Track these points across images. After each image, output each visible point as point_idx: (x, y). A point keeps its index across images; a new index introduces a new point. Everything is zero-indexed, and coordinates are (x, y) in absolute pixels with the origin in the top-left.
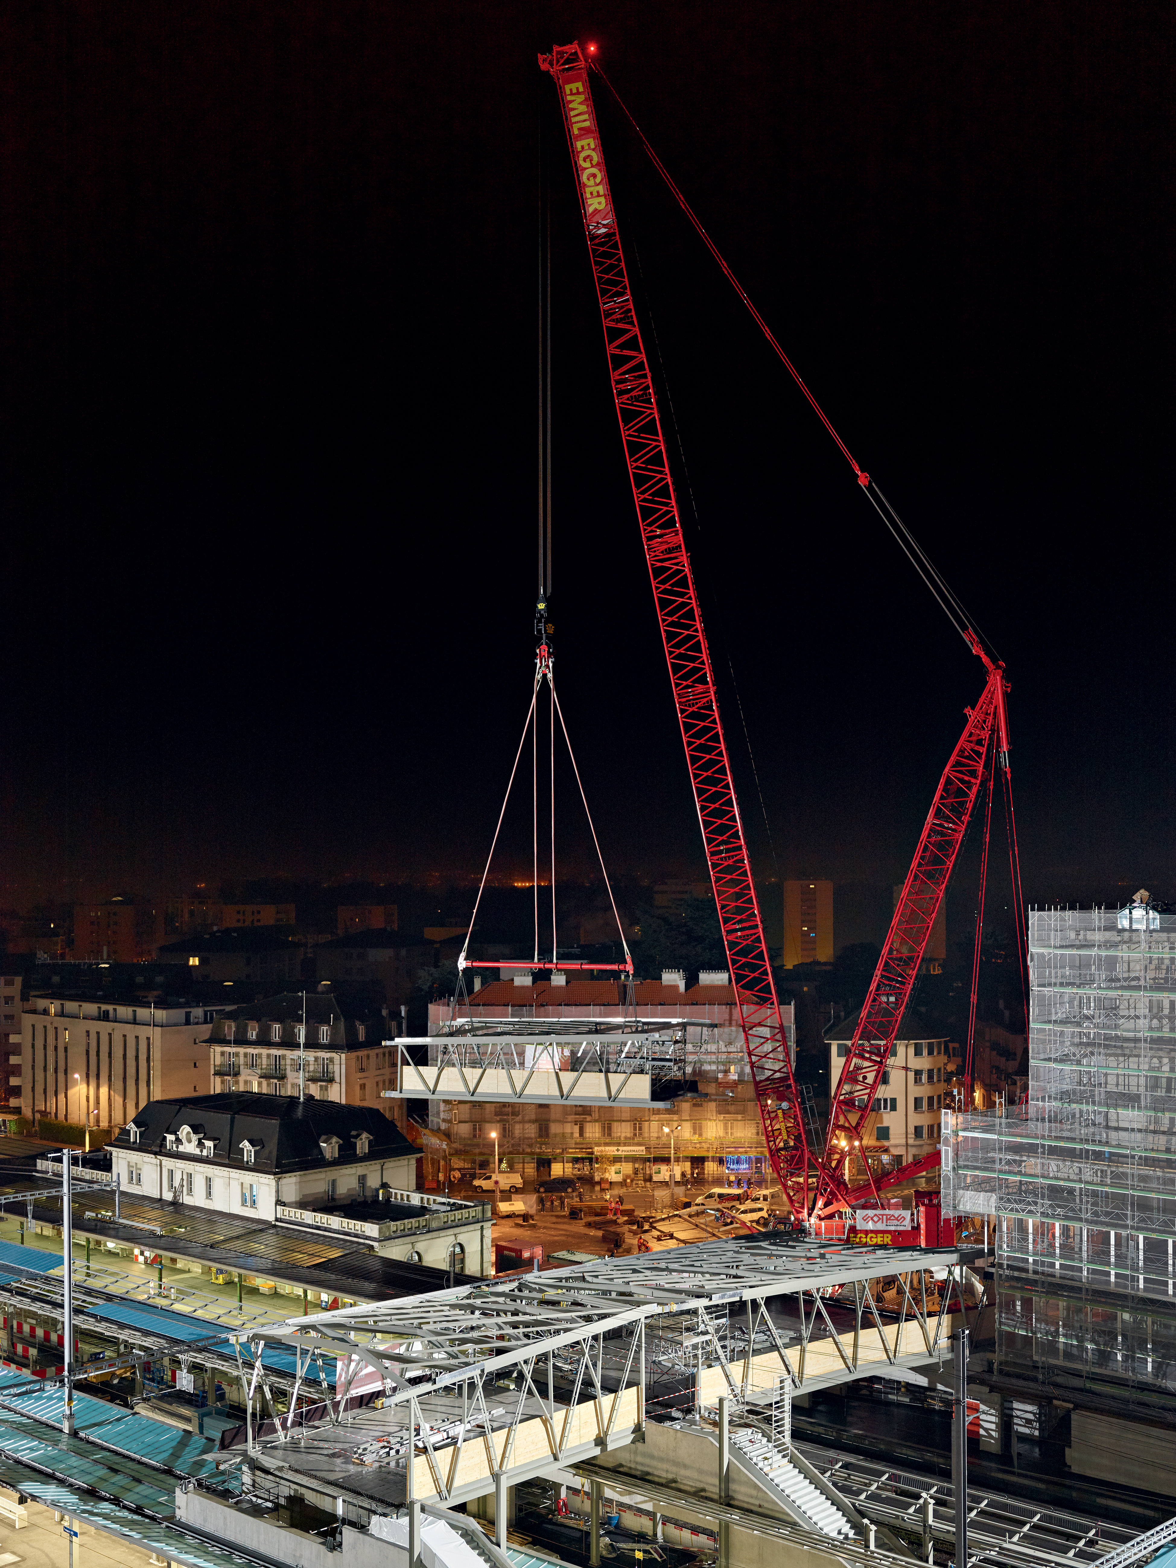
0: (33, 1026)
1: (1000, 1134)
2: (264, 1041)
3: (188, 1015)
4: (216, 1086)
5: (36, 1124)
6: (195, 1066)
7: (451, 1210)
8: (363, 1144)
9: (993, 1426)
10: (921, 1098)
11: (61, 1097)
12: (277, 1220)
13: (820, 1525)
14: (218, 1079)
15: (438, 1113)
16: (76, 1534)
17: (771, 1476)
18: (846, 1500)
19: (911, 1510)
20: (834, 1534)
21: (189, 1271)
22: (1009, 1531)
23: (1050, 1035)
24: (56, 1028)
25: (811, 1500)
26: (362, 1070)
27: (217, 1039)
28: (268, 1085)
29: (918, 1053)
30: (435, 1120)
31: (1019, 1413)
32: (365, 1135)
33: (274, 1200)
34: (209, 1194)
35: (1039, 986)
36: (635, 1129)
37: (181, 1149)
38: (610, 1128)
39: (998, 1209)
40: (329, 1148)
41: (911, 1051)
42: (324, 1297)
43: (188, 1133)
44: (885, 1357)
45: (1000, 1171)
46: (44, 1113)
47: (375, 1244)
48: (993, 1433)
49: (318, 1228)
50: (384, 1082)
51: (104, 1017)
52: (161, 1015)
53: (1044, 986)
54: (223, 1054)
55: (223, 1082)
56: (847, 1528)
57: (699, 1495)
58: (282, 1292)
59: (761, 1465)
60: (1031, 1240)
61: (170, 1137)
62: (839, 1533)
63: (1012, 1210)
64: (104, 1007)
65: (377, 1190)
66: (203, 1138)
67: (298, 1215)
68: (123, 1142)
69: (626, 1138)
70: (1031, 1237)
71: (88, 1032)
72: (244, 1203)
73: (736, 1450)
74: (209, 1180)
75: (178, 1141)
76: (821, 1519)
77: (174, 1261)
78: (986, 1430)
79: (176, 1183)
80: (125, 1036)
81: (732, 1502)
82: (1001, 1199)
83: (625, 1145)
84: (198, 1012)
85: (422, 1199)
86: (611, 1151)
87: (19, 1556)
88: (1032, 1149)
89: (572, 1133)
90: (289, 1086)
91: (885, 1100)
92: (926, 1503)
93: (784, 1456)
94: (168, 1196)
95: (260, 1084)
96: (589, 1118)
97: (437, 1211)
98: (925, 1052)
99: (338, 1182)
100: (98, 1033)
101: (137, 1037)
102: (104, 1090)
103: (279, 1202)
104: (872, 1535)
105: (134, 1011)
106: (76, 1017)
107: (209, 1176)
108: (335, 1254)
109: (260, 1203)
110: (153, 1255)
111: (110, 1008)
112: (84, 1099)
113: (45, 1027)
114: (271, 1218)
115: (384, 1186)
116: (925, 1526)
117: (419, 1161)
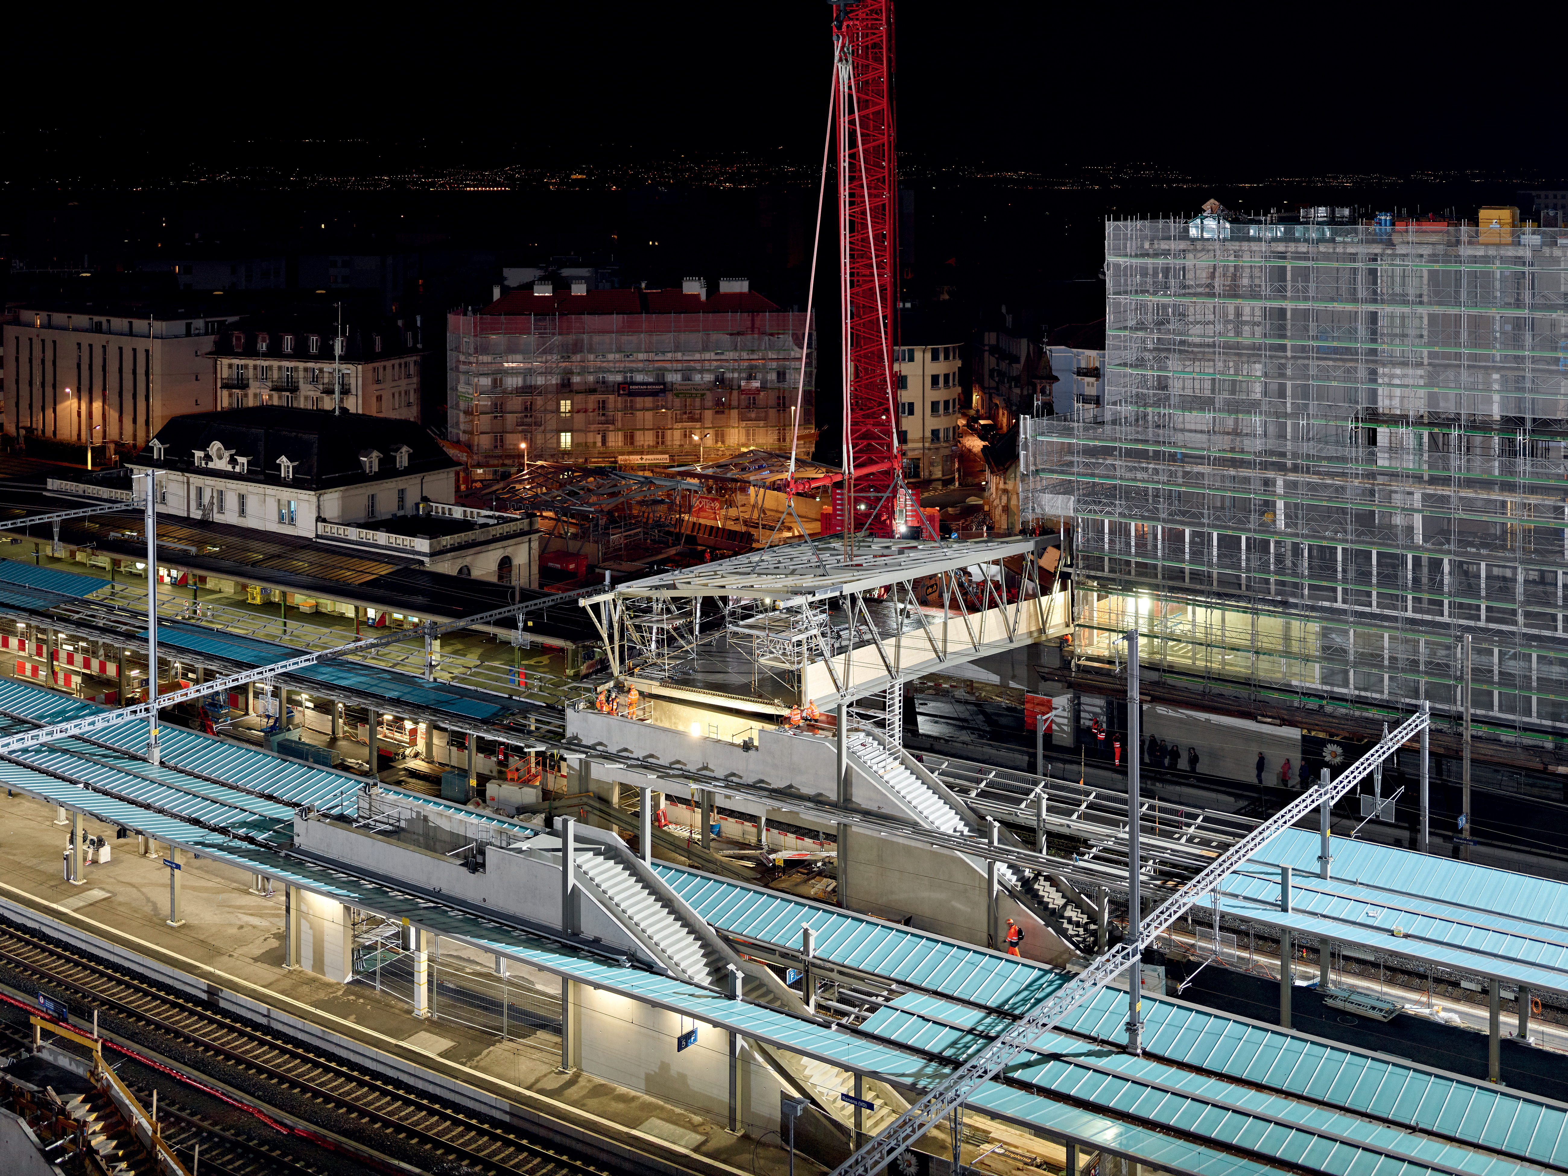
0: (17, 338)
2: (275, 353)
3: (187, 326)
4: (225, 401)
6: (197, 379)
7: (498, 524)
8: (402, 458)
9: (1065, 722)
10: (937, 403)
11: (49, 412)
12: (317, 536)
14: (226, 394)
15: (458, 424)
16: (178, 867)
17: (885, 778)
24: (44, 340)
26: (378, 382)
27: (223, 349)
28: (280, 397)
30: (455, 431)
31: (1086, 707)
32: (403, 449)
33: (314, 515)
34: (242, 513)
36: (657, 437)
37: (213, 465)
38: (632, 437)
40: (371, 462)
41: (928, 356)
42: (371, 614)
43: (220, 449)
46: (30, 430)
47: (426, 560)
48: (1065, 728)
49: (363, 544)
50: (400, 393)
52: (161, 326)
54: (230, 366)
55: (230, 396)
57: (815, 800)
58: (324, 610)
59: (875, 768)
61: (197, 454)
64: (95, 319)
65: (418, 504)
66: (237, 454)
67: (341, 531)
69: (649, 446)
71: (79, 345)
72: (281, 519)
73: (851, 754)
74: (240, 497)
75: (208, 457)
77: (204, 580)
79: (206, 500)
80: (121, 349)
81: (851, 806)
83: (648, 453)
84: (197, 323)
85: (465, 511)
86: (635, 459)
87: (108, 892)
89: (595, 443)
90: (302, 399)
91: (904, 404)
93: (895, 759)
94: (198, 514)
95: (271, 397)
96: (610, 427)
97: (484, 525)
98: (941, 357)
99: (378, 498)
100: (91, 346)
101: (133, 350)
102: (97, 405)
103: (320, 518)
105: (130, 323)
106: (65, 329)
107: (242, 493)
108: (385, 571)
109: (299, 520)
110: (181, 574)
111: (103, 318)
112: (75, 415)
113: (31, 340)
114: (311, 535)
115: (425, 499)
117: (455, 475)
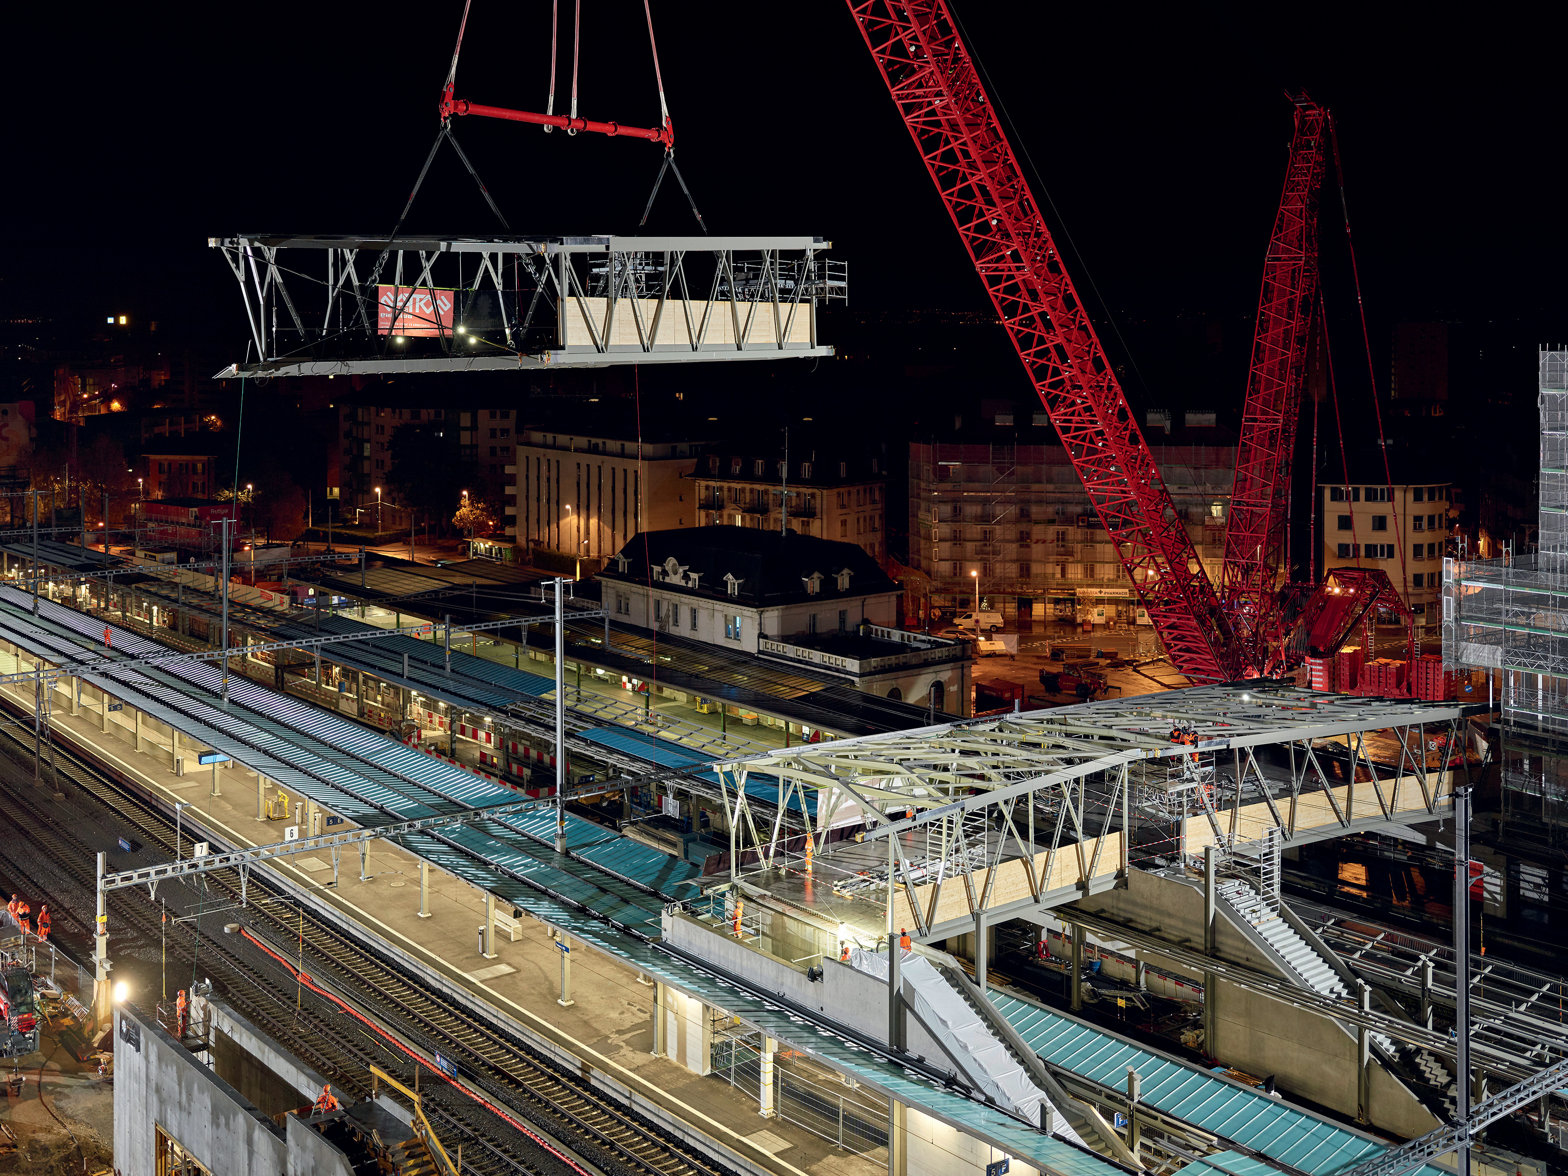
0: (527, 458)
1: (1507, 584)
2: (747, 475)
3: (674, 448)
4: (701, 520)
5: (530, 552)
6: (681, 500)
7: (931, 648)
8: (844, 581)
9: (1498, 890)
10: (1421, 546)
11: (554, 526)
12: (759, 652)
13: (1311, 982)
14: (703, 514)
15: (919, 551)
16: (567, 950)
17: (1259, 929)
18: (1338, 958)
19: (1409, 972)
20: (1326, 993)
21: (675, 700)
22: (1516, 1000)
23: (1562, 482)
24: (549, 460)
25: (1301, 956)
26: (843, 506)
27: (702, 472)
28: (752, 519)
29: (1418, 498)
30: (916, 557)
31: (1527, 877)
32: (846, 571)
33: (757, 632)
34: (694, 626)
35: (1550, 429)
36: (1118, 571)
37: (667, 580)
38: (1092, 570)
39: (1504, 662)
40: (813, 583)
41: (1410, 496)
42: (806, 730)
43: (674, 565)
44: (1381, 813)
45: (1507, 624)
46: (538, 543)
47: (856, 679)
48: (1498, 897)
49: (800, 661)
50: (865, 518)
51: (593, 450)
52: (649, 448)
53: (1556, 429)
54: (707, 488)
55: (707, 516)
56: (1339, 987)
57: (1184, 945)
58: (765, 724)
59: (1248, 917)
60: (1540, 697)
61: (657, 569)
62: (1332, 991)
63: (1519, 664)
64: (594, 441)
65: (858, 626)
66: (689, 570)
67: (780, 648)
68: (612, 570)
69: (1109, 579)
70: (1540, 693)
71: (578, 464)
72: (727, 636)
73: (1222, 901)
74: (694, 612)
75: (665, 573)
76: (1312, 977)
77: (660, 689)
78: (1490, 892)
79: (663, 613)
80: (613, 469)
81: (1218, 954)
82: (1508, 652)
83: (1108, 587)
84: (683, 446)
85: (903, 636)
86: (1094, 592)
87: (514, 967)
88: (1541, 601)
89: (1054, 574)
90: (772, 521)
91: (1382, 547)
92: (1425, 966)
93: (1273, 910)
94: (654, 626)
95: (743, 519)
96: (1071, 559)
97: (918, 649)
98: (1426, 497)
99: (819, 617)
100: (588, 466)
101: (625, 470)
102: (594, 522)
103: (762, 635)
104: (1367, 996)
105: (623, 445)
106: (567, 449)
107: (695, 606)
108: (816, 688)
109: (743, 636)
110: (640, 683)
111: (600, 441)
112: (575, 529)
113: (538, 459)
114: (754, 650)
115: (866, 622)
116: (1423, 989)
117: (900, 598)
